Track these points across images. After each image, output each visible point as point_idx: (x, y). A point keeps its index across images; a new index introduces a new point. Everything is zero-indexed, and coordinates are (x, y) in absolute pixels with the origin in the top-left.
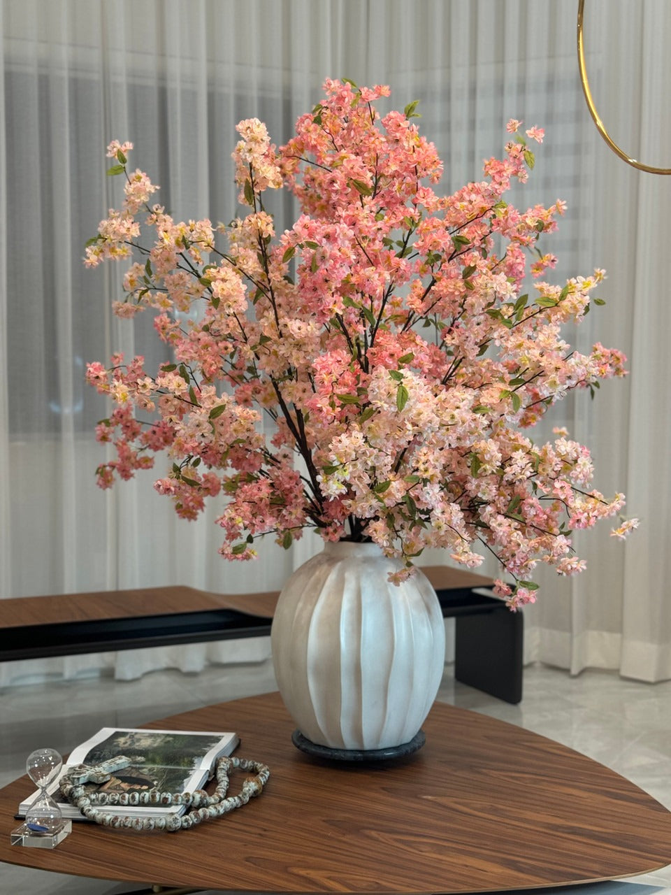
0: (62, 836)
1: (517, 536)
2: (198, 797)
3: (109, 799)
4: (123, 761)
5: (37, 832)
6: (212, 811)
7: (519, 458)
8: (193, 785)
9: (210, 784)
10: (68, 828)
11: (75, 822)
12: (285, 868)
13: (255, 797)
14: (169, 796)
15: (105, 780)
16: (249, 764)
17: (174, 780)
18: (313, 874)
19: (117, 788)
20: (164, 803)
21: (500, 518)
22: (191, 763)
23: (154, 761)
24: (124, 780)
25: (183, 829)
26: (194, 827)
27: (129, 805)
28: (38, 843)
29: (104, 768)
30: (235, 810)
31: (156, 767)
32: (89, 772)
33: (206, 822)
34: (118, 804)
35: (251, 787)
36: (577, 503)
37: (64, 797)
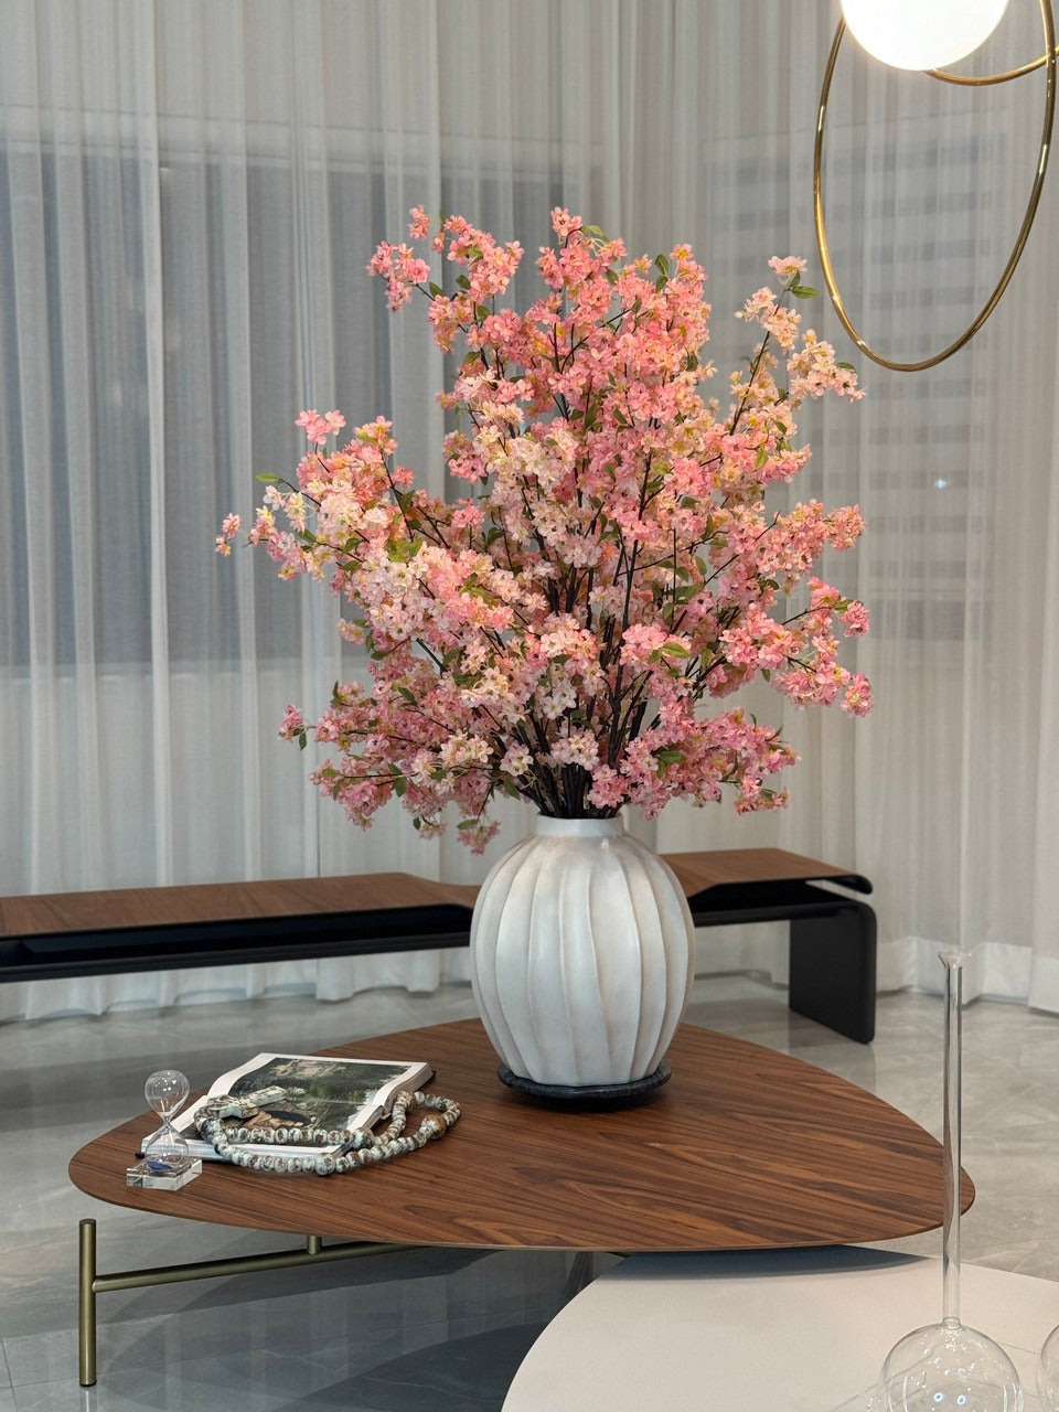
0: (188, 1177)
2: (360, 1137)
3: (252, 1135)
4: (276, 1092)
5: (158, 1171)
6: (375, 1152)
8: (357, 1123)
9: (379, 1125)
10: (197, 1166)
11: (205, 1161)
12: (450, 1219)
13: (436, 1139)
14: (323, 1133)
15: (251, 1114)
16: (436, 1101)
17: (337, 1117)
18: (483, 1226)
19: (266, 1125)
20: (319, 1143)
22: (362, 1097)
23: (315, 1094)
24: (275, 1114)
25: (336, 1172)
26: (347, 1172)
27: (275, 1143)
28: (159, 1183)
29: (251, 1100)
30: (404, 1155)
31: (317, 1101)
32: (234, 1106)
33: (368, 1166)
34: (262, 1142)
35: (429, 1125)
37: (198, 1133)
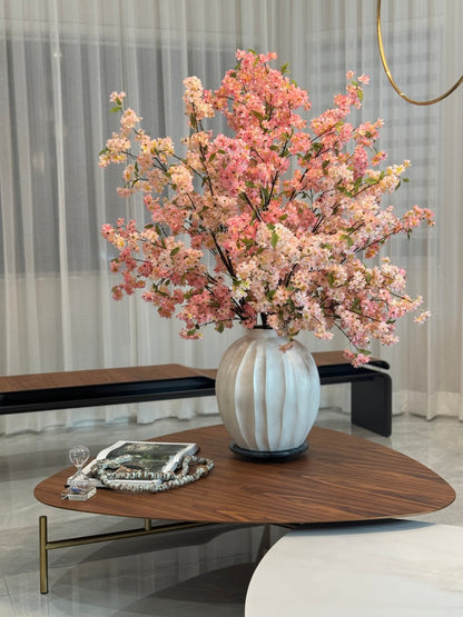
0: (90, 494)
1: (357, 323)
2: (169, 475)
3: (118, 476)
4: (128, 457)
5: (76, 492)
6: (176, 482)
7: (358, 276)
8: (168, 468)
9: (178, 470)
10: (94, 491)
11: (98, 488)
12: (214, 510)
13: (203, 476)
14: (152, 474)
15: (117, 467)
16: (202, 460)
17: (157, 467)
18: (229, 513)
19: (125, 471)
20: (149, 478)
21: (347, 312)
22: (168, 459)
23: (146, 458)
24: (128, 467)
25: (159, 491)
26: (166, 491)
27: (130, 479)
28: (79, 497)
29: (117, 461)
30: (191, 483)
31: (147, 461)
32: (108, 462)
33: (173, 489)
34: (124, 479)
35: (201, 470)
36: (394, 302)
37: (94, 475)
